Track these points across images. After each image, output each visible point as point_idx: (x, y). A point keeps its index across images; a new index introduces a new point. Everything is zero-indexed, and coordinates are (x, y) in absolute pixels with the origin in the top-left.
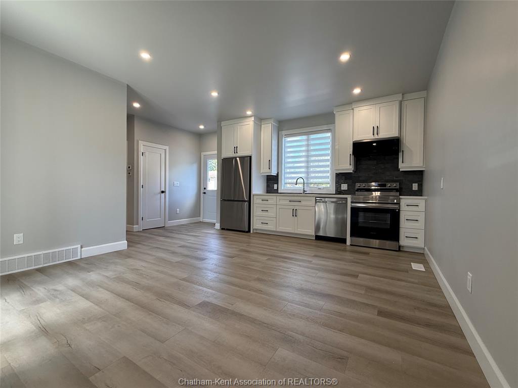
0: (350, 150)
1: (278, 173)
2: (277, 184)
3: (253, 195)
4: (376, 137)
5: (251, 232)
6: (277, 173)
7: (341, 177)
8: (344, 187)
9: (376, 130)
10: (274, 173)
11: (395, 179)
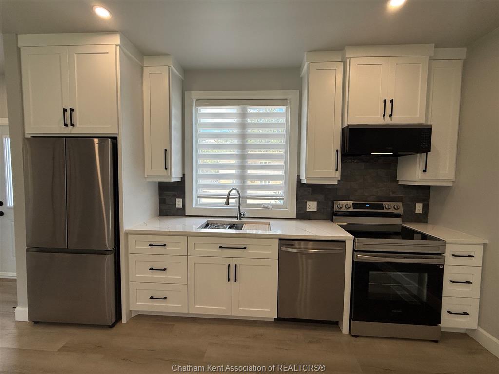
1: (184, 175)
2: (184, 198)
4: (388, 121)
6: (181, 176)
7: (306, 190)
8: (311, 206)
11: (391, 194)
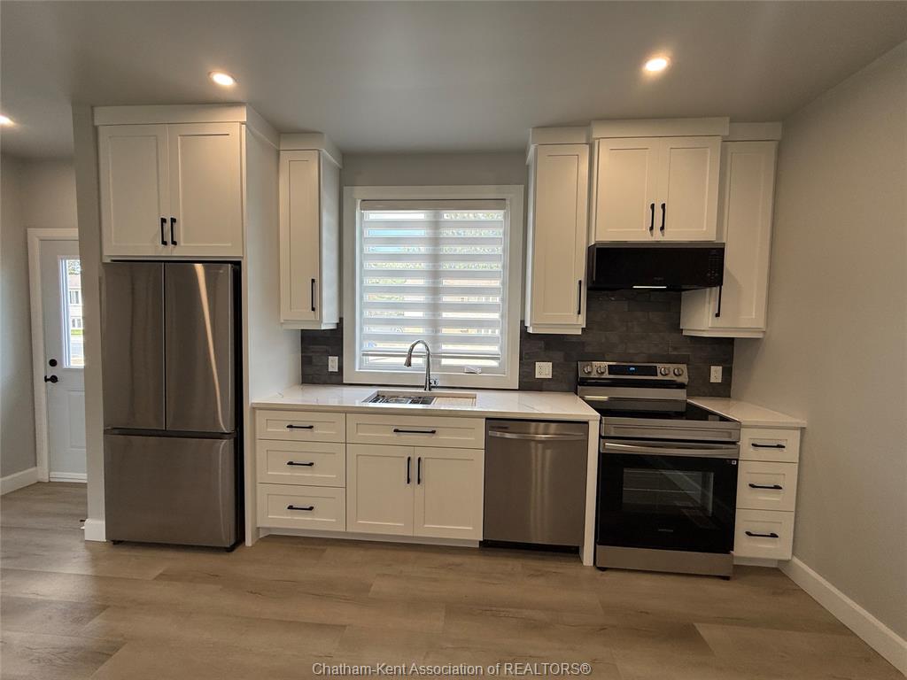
0: (578, 269)
2: (340, 355)
3: (254, 409)
4: (658, 237)
5: (249, 541)
6: (337, 321)
7: (533, 345)
8: (544, 370)
9: (659, 214)
10: (328, 322)
11: (671, 352)
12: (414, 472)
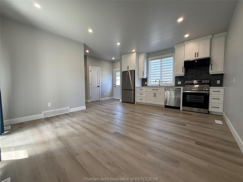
0: (183, 65)
1: (147, 77)
2: (147, 82)
3: (136, 87)
4: (197, 58)
5: (135, 103)
7: (178, 78)
8: (179, 83)
9: (197, 54)
10: (145, 77)
11: (207, 78)
12: (155, 95)
